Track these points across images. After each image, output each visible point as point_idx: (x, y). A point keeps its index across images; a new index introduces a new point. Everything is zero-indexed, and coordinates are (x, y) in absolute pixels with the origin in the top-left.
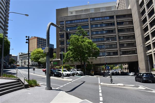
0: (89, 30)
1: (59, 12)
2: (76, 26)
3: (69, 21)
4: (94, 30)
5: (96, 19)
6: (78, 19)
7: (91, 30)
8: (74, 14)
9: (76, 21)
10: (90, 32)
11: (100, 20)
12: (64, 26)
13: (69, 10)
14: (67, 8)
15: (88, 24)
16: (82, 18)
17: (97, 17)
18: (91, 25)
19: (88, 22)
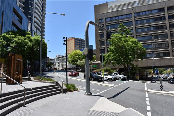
0: (133, 28)
1: (97, 8)
2: (117, 23)
3: (110, 18)
4: (139, 27)
5: (141, 14)
6: (119, 15)
7: (136, 27)
8: (115, 9)
9: (117, 18)
10: (134, 29)
11: (146, 15)
12: (104, 24)
13: (109, 5)
14: (107, 3)
15: (131, 21)
16: (124, 14)
17: (143, 11)
18: (136, 21)
19: (131, 17)
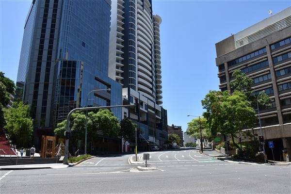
0: (269, 70)
2: (245, 66)
4: (279, 67)
5: (282, 44)
6: (246, 53)
7: (274, 69)
8: (246, 43)
9: (244, 58)
10: (272, 73)
13: (237, 39)
14: (233, 36)
15: (266, 59)
16: (253, 50)
17: (284, 38)
18: (274, 59)
19: (266, 53)
